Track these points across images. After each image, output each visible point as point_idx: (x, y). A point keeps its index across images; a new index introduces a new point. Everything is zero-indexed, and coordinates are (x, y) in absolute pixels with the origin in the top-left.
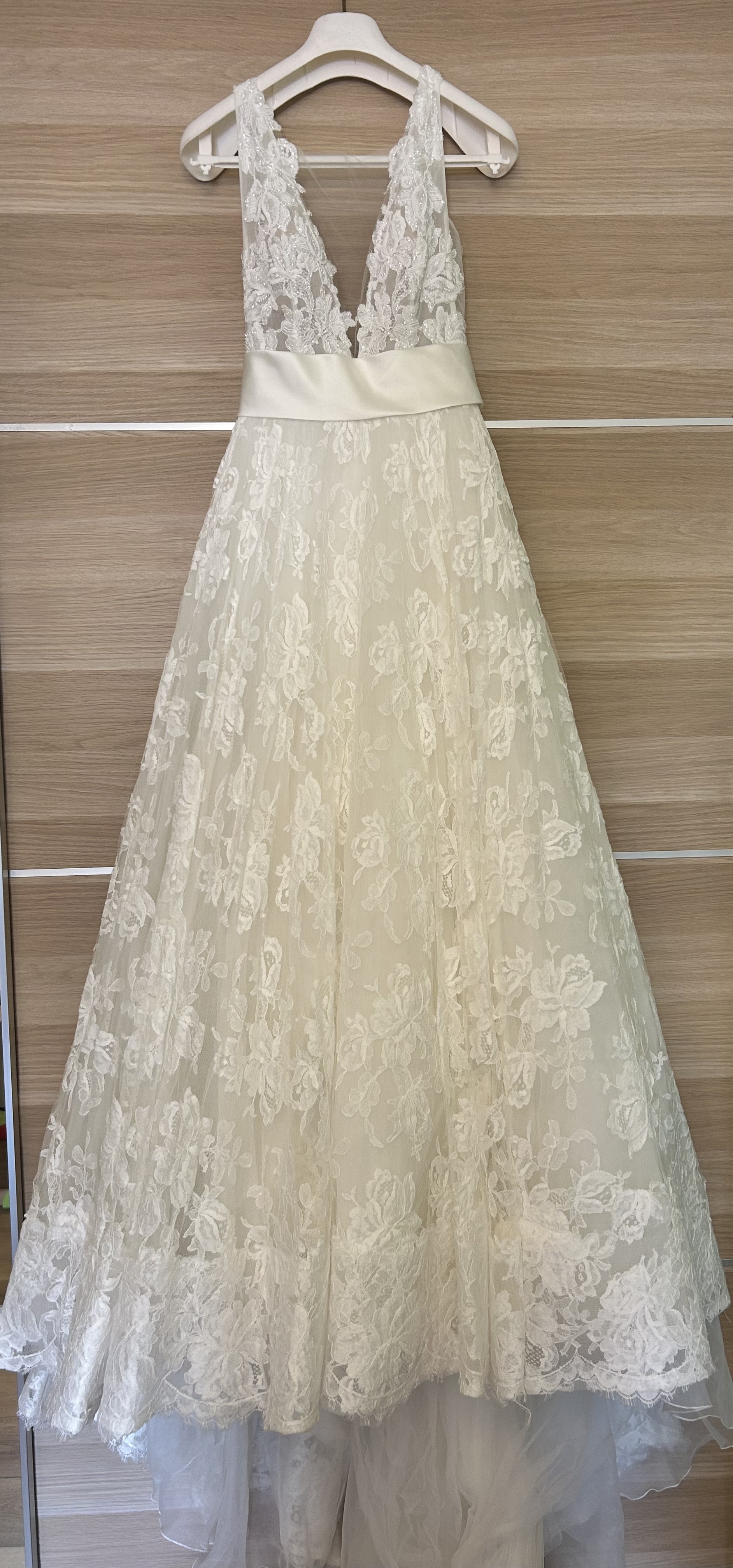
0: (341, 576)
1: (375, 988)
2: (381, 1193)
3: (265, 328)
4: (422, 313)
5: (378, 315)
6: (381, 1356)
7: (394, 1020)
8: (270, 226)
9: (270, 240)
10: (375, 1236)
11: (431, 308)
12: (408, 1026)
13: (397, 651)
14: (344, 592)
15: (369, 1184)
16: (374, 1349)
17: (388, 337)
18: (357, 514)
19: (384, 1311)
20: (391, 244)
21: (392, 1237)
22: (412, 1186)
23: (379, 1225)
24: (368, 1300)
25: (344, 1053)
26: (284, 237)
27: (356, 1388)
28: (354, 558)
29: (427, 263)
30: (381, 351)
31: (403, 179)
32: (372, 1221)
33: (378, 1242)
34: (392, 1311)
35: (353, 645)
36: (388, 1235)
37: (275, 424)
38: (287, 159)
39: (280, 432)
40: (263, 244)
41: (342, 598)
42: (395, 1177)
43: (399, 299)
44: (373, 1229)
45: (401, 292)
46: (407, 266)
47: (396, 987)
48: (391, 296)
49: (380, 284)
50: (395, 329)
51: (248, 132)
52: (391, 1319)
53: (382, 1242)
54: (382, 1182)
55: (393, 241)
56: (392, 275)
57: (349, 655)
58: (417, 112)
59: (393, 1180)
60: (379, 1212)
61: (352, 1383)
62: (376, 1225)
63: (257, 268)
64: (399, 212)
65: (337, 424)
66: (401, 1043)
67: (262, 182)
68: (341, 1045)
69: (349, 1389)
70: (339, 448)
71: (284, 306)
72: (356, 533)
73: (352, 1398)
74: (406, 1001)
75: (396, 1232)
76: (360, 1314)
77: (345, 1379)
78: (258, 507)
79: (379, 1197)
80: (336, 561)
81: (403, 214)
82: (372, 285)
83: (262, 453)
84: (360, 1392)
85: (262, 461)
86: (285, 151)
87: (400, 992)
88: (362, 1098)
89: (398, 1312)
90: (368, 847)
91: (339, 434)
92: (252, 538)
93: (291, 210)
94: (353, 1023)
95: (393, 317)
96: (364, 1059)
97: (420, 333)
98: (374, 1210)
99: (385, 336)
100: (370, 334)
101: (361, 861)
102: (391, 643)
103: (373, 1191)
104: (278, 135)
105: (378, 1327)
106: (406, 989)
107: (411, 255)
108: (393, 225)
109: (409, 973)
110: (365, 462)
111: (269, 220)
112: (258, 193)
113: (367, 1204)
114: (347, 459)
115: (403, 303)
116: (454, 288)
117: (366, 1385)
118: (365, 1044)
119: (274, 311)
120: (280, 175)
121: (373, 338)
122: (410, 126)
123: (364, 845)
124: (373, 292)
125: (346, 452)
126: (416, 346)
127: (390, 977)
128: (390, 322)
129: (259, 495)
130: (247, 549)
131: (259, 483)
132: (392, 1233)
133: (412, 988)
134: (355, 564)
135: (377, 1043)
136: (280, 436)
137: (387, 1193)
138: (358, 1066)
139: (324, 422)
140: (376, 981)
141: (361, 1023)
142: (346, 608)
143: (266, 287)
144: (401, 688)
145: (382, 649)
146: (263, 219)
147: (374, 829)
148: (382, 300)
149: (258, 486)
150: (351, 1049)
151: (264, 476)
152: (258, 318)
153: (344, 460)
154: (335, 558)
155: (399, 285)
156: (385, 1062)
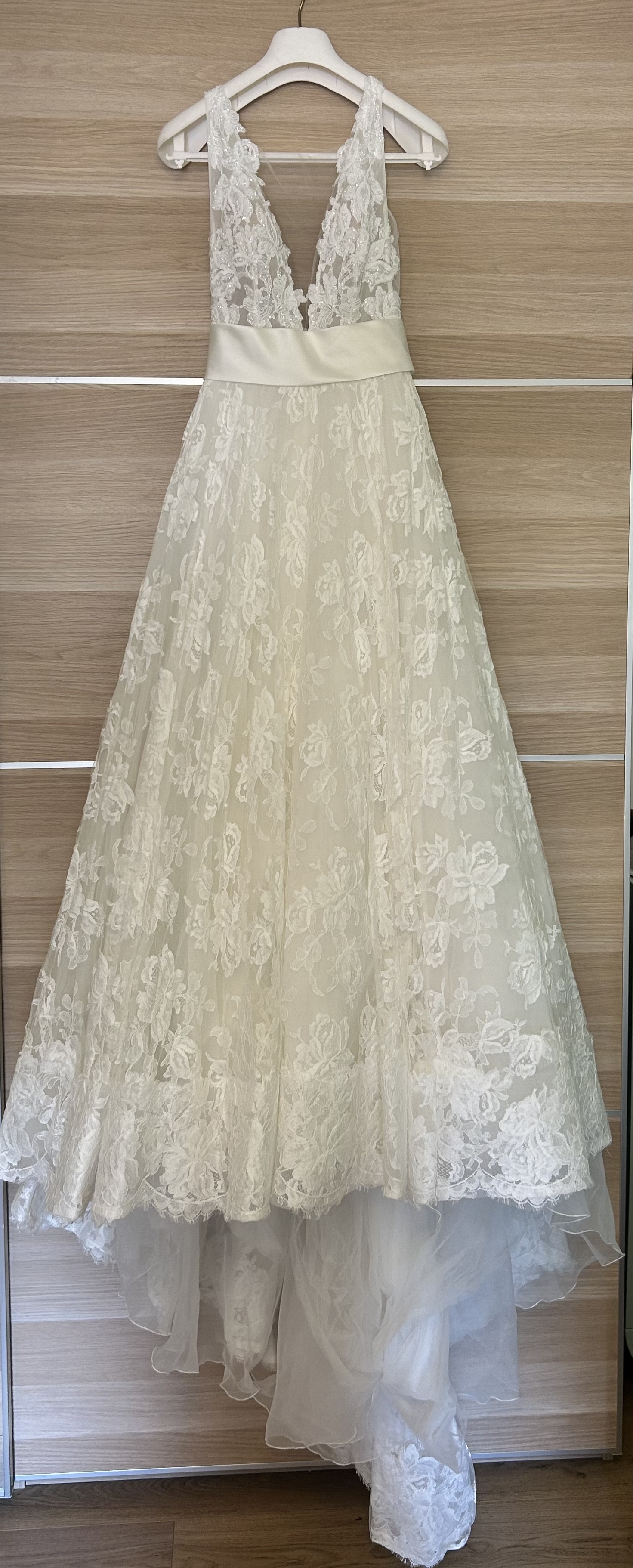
0: (292, 519)
1: (318, 866)
2: (321, 1032)
3: (229, 303)
4: (364, 293)
5: (326, 294)
6: (320, 1164)
7: (333, 893)
8: (235, 217)
9: (235, 229)
10: (316, 1067)
11: (371, 288)
12: (345, 898)
13: (339, 586)
14: (294, 533)
15: (313, 1025)
16: (315, 1157)
17: (335, 313)
18: (306, 467)
19: (323, 1127)
20: (338, 233)
21: (330, 1068)
22: (347, 1028)
23: (319, 1057)
24: (310, 1118)
25: (292, 919)
26: (247, 227)
27: (300, 1188)
28: (303, 504)
29: (368, 250)
30: (328, 326)
31: (350, 176)
32: (314, 1055)
33: (318, 1072)
34: (330, 1128)
35: (301, 578)
36: (327, 1067)
37: (237, 388)
38: (250, 157)
39: (242, 394)
40: (229, 231)
41: (292, 538)
42: (333, 1020)
43: (344, 281)
44: (315, 1061)
45: (346, 274)
46: (352, 253)
47: (335, 866)
48: (337, 278)
49: (328, 267)
50: (341, 307)
51: (216, 133)
52: (328, 1135)
53: (322, 1072)
54: (322, 1024)
55: (340, 231)
56: (339, 260)
57: (298, 586)
58: (363, 117)
59: (331, 1023)
60: (320, 1048)
61: (297, 1184)
62: (317, 1058)
63: (223, 251)
64: (345, 205)
65: (291, 388)
66: (339, 913)
67: (229, 177)
68: (289, 912)
69: (295, 1189)
70: (292, 410)
71: (245, 286)
72: (305, 483)
73: (296, 1196)
74: (343, 878)
75: (334, 1065)
76: (304, 1129)
77: (292, 1180)
78: (223, 459)
79: (320, 1036)
80: (288, 506)
81: (349, 207)
82: (321, 267)
83: (226, 412)
84: (303, 1191)
85: (225, 419)
86: (248, 150)
87: (338, 871)
88: (307, 955)
89: (334, 1129)
90: (313, 749)
91: (292, 396)
92: (218, 486)
93: (253, 203)
94: (299, 895)
95: (339, 296)
96: (308, 924)
97: (361, 310)
98: (315, 1045)
99: (332, 312)
100: (319, 310)
101: (307, 761)
102: (334, 578)
103: (315, 1031)
104: (242, 136)
105: (318, 1140)
106: (343, 867)
107: (355, 243)
108: (340, 216)
109: (346, 855)
110: (313, 421)
111: (234, 211)
112: (226, 186)
113: (310, 1041)
114: (298, 419)
115: (347, 284)
116: (392, 269)
117: (308, 1186)
118: (309, 913)
119: (237, 289)
120: (244, 172)
121: (322, 314)
122: (356, 129)
123: (310, 748)
124: (322, 273)
125: (297, 412)
126: (358, 322)
127: (330, 858)
128: (336, 300)
129: (223, 449)
130: (213, 495)
131: (222, 439)
132: (330, 1065)
133: (349, 867)
134: (304, 510)
135: (319, 912)
136: (241, 398)
137: (326, 1033)
138: (303, 930)
139: (279, 387)
140: (319, 861)
141: (306, 895)
142: (296, 546)
143: (230, 268)
144: (341, 616)
145: (326, 583)
146: (229, 210)
147: (319, 735)
148: (330, 281)
149: (222, 442)
150: (297, 916)
151: (228, 433)
152: (224, 294)
153: (296, 420)
154: (287, 504)
155: (344, 269)
156: (326, 927)
